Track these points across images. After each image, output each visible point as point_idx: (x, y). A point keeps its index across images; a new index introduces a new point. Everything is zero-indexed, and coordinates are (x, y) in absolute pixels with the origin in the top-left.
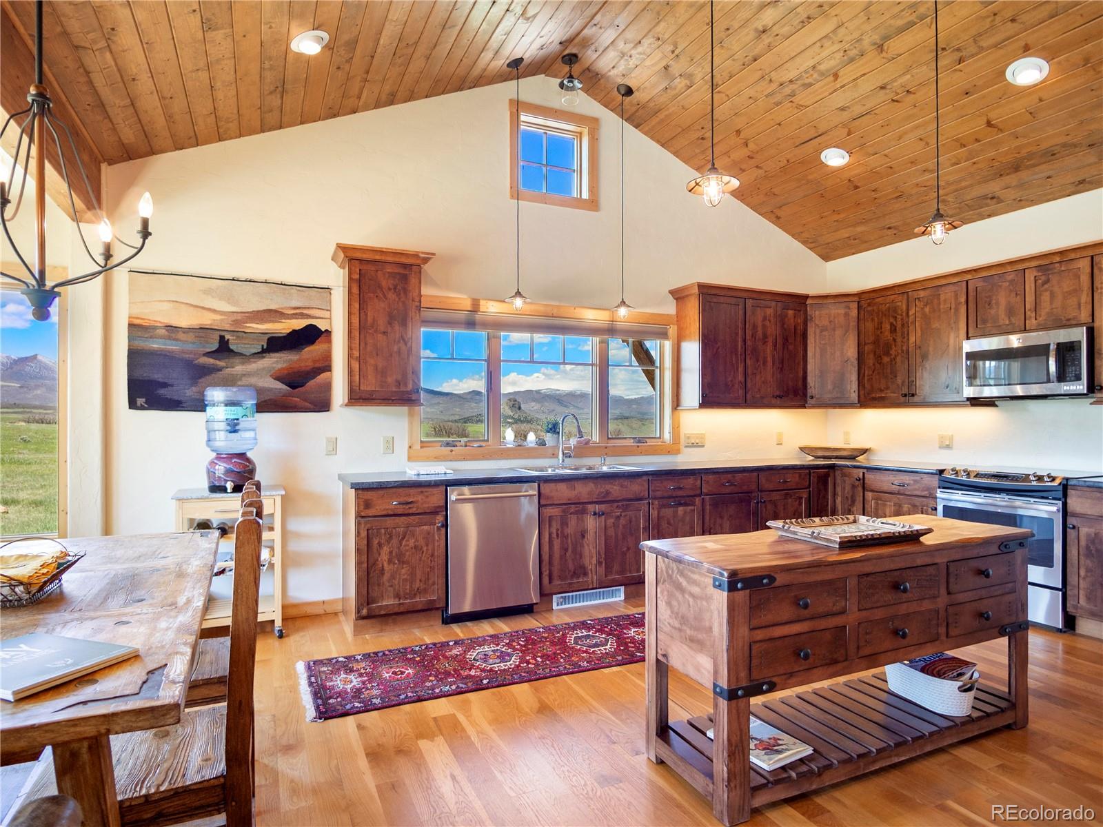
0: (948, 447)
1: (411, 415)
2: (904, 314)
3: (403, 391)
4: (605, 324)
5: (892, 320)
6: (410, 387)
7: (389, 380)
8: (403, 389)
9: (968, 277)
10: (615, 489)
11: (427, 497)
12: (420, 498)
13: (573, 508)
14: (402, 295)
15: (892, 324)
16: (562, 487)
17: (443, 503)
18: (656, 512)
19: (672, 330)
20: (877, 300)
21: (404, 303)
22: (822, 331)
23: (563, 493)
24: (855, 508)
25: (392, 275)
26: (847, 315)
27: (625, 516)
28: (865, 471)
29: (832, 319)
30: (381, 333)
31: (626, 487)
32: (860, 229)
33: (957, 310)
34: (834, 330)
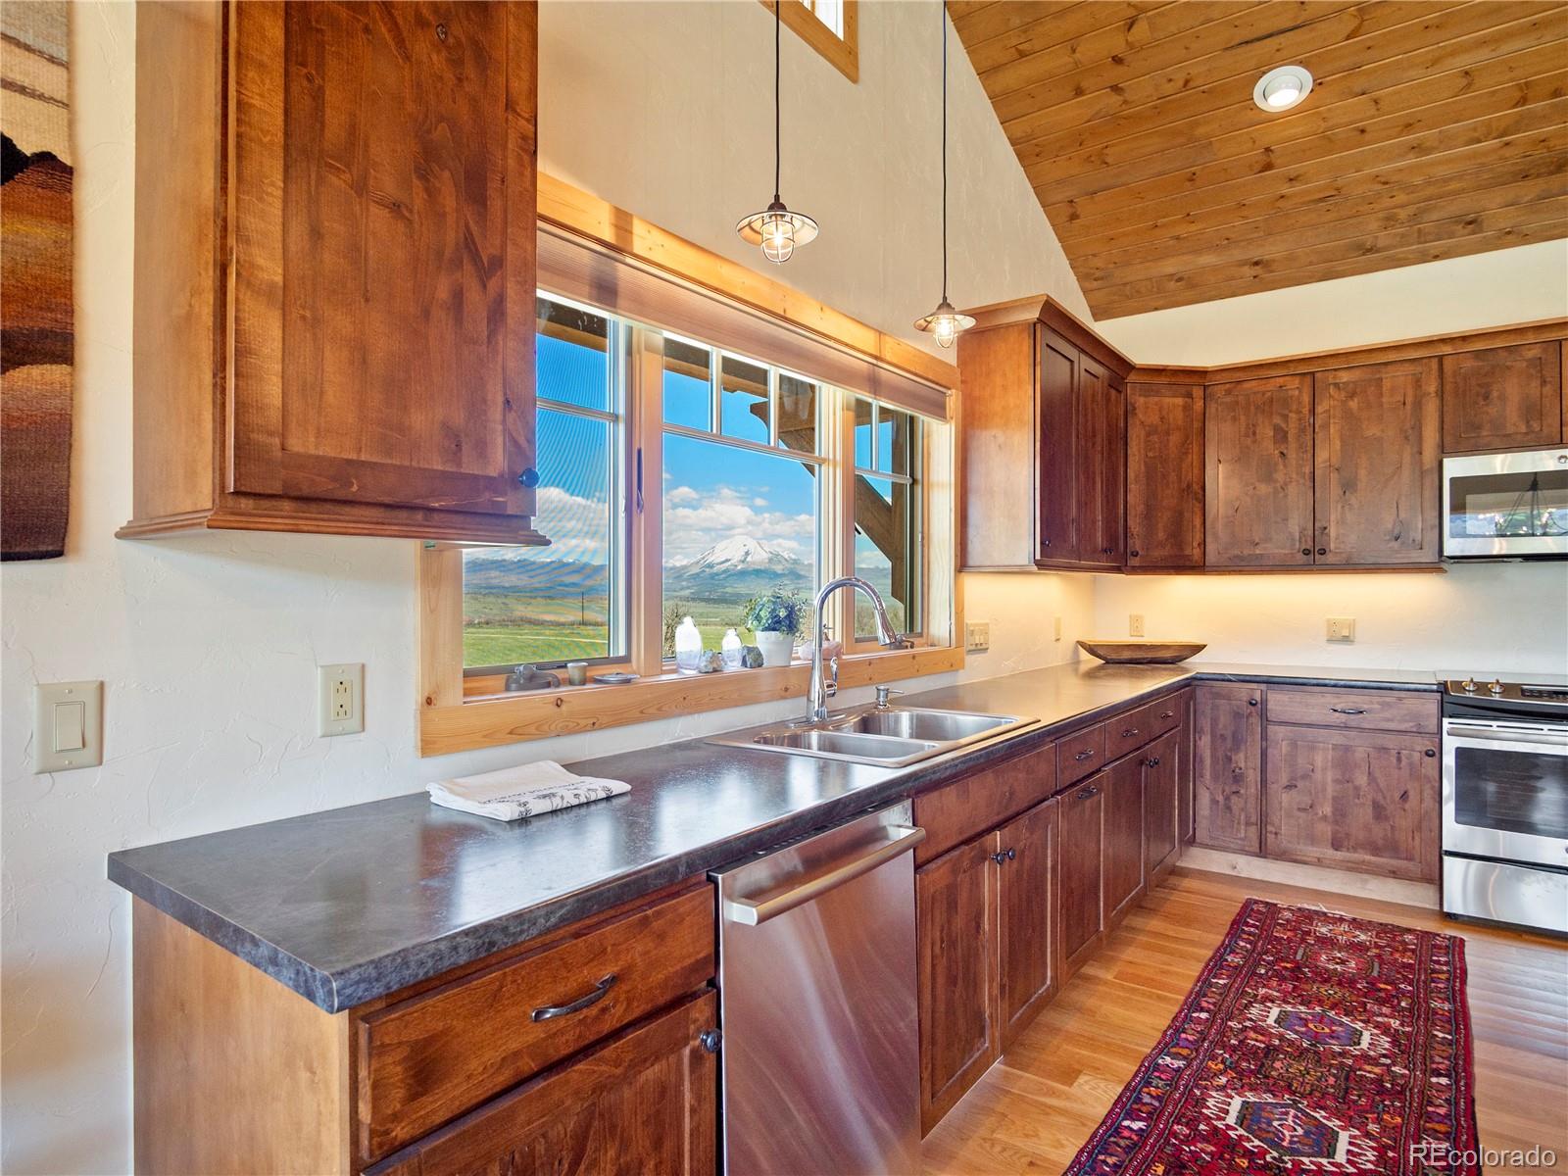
0: (1346, 640)
1: (433, 576)
2: (1306, 411)
3: (475, 477)
4: (859, 363)
5: (1277, 420)
6: (498, 462)
7: (420, 421)
9: (1447, 349)
10: (1020, 781)
11: (661, 937)
12: (638, 949)
13: (967, 854)
15: (1277, 429)
16: (951, 796)
17: (708, 946)
18: (1066, 822)
19: (953, 400)
20: (1246, 385)
21: (474, 102)
22: (1148, 434)
24: (1241, 755)
26: (1186, 408)
27: (1030, 845)
28: (1263, 687)
29: (1164, 413)
33: (1418, 405)
34: (1168, 433)
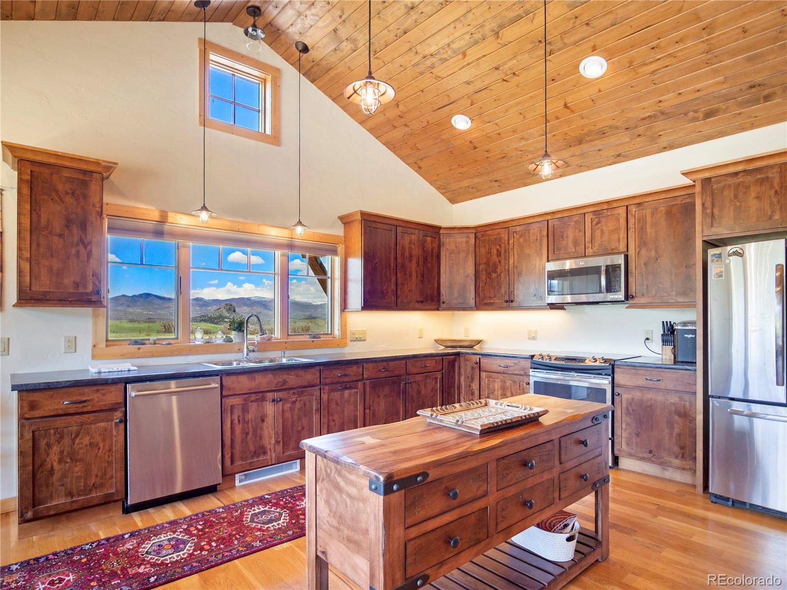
0: (534, 338)
1: (95, 316)
2: (506, 243)
3: (82, 293)
4: (285, 241)
5: (498, 247)
6: (90, 288)
7: (66, 281)
8: (81, 290)
9: (549, 217)
10: (292, 379)
11: (104, 395)
12: (96, 396)
13: (253, 397)
14: (81, 199)
15: (498, 250)
16: (243, 379)
17: (121, 400)
18: (326, 396)
19: (341, 248)
20: (488, 232)
21: (83, 208)
22: (450, 254)
23: (244, 383)
24: (474, 384)
25: (69, 180)
26: (467, 242)
27: (301, 400)
28: (480, 356)
29: (457, 245)
30: (56, 235)
31: (301, 376)
32: (476, 180)
33: (541, 241)
34: (459, 253)
